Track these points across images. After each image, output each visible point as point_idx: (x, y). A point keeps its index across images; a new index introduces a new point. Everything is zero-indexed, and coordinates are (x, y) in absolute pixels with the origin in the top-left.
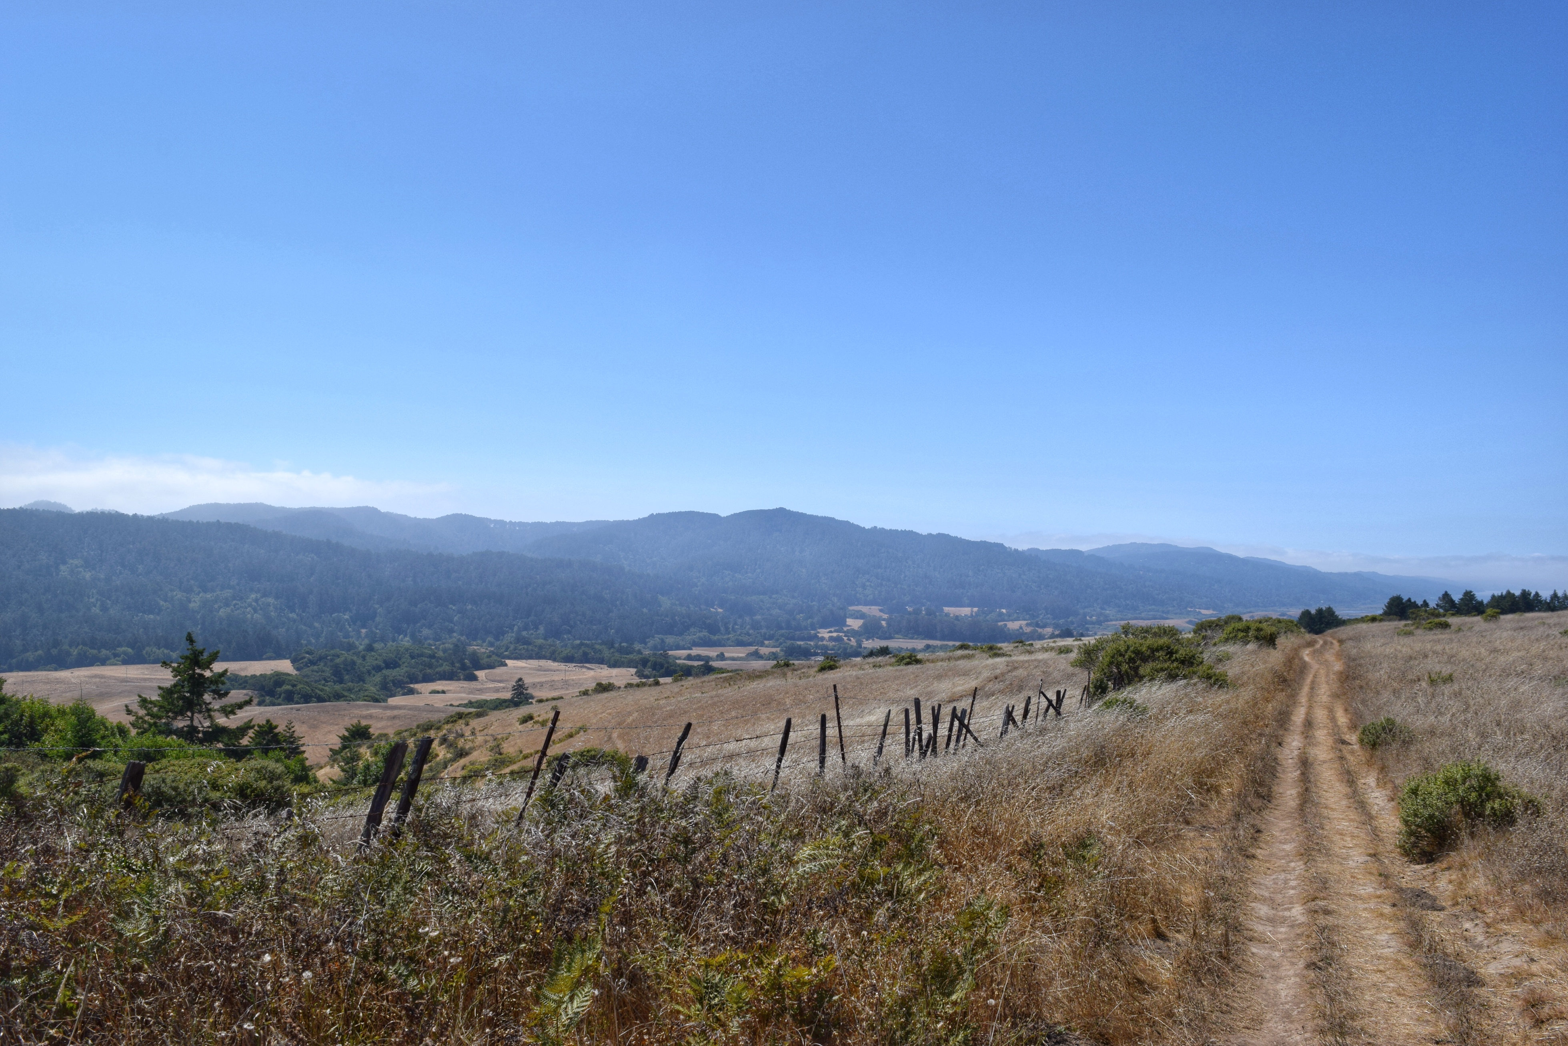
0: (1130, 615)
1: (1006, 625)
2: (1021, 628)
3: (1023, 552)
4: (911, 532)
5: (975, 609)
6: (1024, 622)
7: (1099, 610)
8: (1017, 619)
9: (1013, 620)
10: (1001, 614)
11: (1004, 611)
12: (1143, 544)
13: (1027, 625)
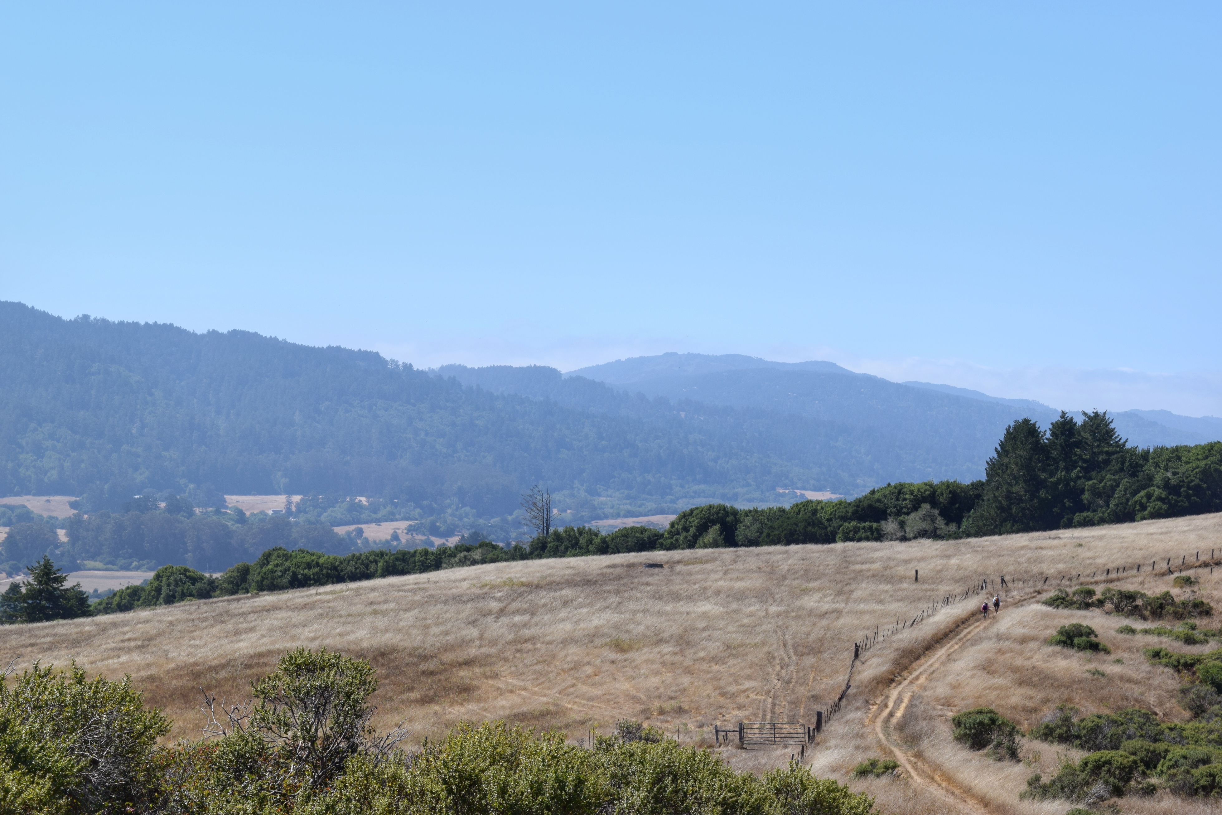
0: (651, 505)
1: (360, 532)
2: (395, 537)
3: (421, 373)
4: (169, 328)
5: (296, 498)
6: (404, 525)
7: (583, 494)
8: (390, 517)
9: (378, 521)
10: (356, 508)
11: (363, 500)
12: (691, 357)
13: (410, 530)
